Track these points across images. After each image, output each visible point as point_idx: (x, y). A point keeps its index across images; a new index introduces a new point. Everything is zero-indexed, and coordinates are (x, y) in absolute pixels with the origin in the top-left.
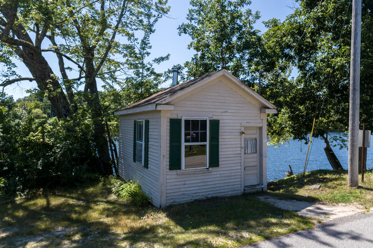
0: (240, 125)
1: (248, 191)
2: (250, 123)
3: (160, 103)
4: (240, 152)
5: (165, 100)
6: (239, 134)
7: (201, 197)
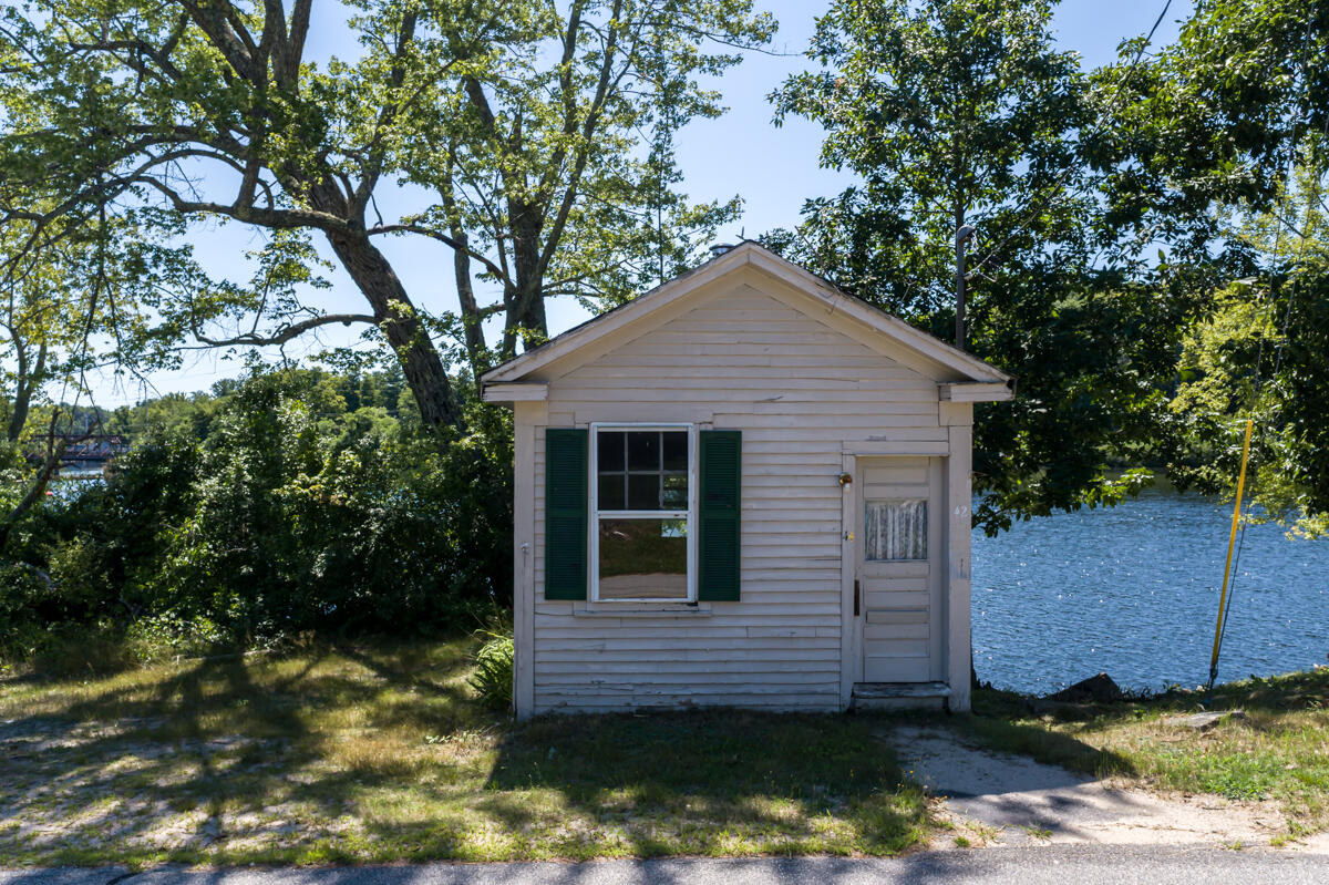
0: (836, 448)
1: (872, 703)
2: (884, 439)
3: (499, 379)
4: (835, 552)
5: (514, 368)
6: (833, 482)
7: (667, 702)
